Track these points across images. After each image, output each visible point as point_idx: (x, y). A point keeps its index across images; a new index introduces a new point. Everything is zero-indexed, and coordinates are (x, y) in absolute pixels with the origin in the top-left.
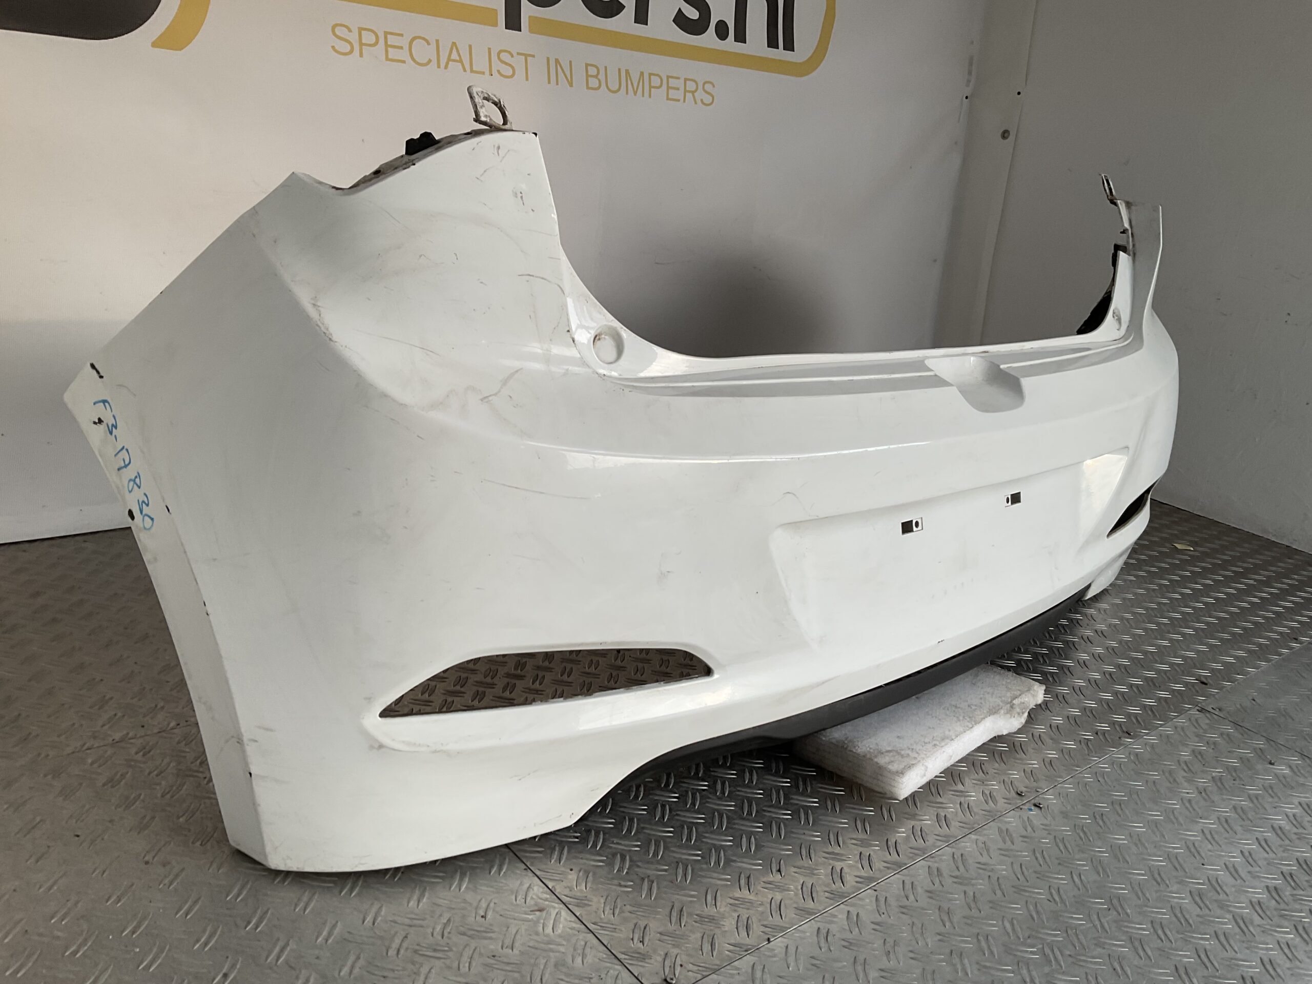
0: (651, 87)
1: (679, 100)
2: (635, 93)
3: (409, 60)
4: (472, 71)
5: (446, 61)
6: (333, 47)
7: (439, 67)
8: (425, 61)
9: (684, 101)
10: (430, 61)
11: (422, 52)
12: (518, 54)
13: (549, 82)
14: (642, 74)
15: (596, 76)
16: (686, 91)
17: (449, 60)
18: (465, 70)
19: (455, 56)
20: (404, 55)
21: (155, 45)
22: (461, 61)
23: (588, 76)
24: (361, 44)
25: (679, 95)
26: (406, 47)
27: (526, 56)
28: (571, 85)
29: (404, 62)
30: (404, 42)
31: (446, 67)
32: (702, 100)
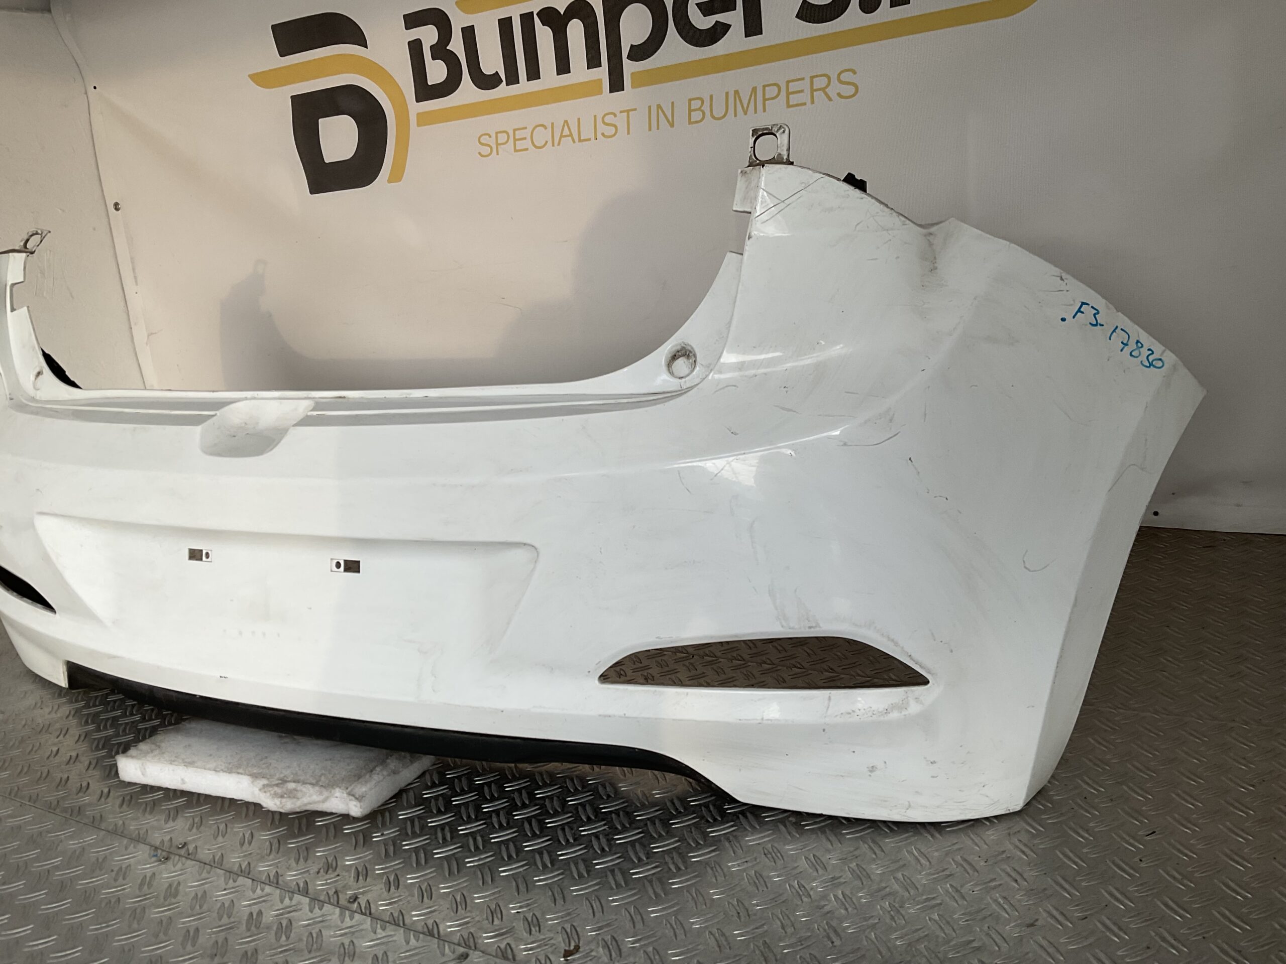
0: (765, 100)
1: (804, 104)
2: (746, 113)
3: (531, 147)
4: (580, 141)
5: (559, 137)
6: (480, 153)
7: (553, 145)
8: (543, 143)
9: (813, 102)
10: (547, 142)
11: (541, 136)
12: (621, 112)
13: (650, 129)
14: (754, 89)
15: (699, 109)
16: (813, 90)
17: (562, 136)
18: (574, 142)
19: (566, 132)
20: (527, 144)
21: (390, 181)
22: (571, 135)
23: (690, 111)
24: (498, 144)
25: (805, 97)
26: (529, 137)
27: (628, 111)
28: (672, 125)
29: (527, 149)
30: (526, 133)
31: (559, 144)
32: (839, 95)
